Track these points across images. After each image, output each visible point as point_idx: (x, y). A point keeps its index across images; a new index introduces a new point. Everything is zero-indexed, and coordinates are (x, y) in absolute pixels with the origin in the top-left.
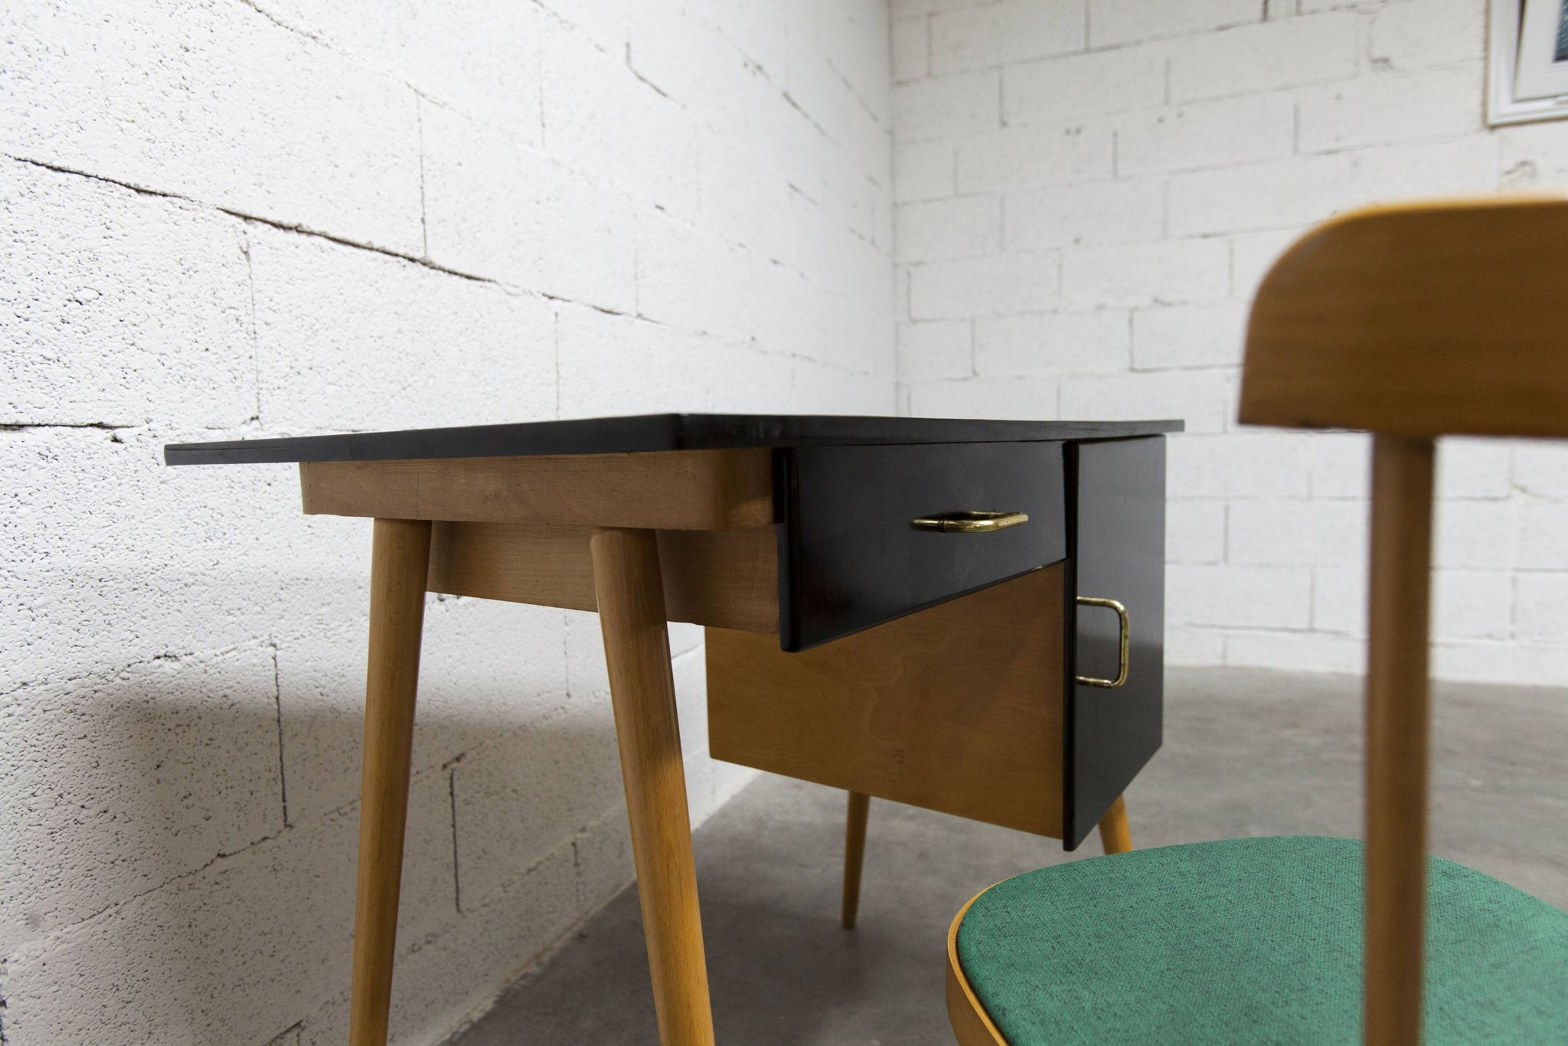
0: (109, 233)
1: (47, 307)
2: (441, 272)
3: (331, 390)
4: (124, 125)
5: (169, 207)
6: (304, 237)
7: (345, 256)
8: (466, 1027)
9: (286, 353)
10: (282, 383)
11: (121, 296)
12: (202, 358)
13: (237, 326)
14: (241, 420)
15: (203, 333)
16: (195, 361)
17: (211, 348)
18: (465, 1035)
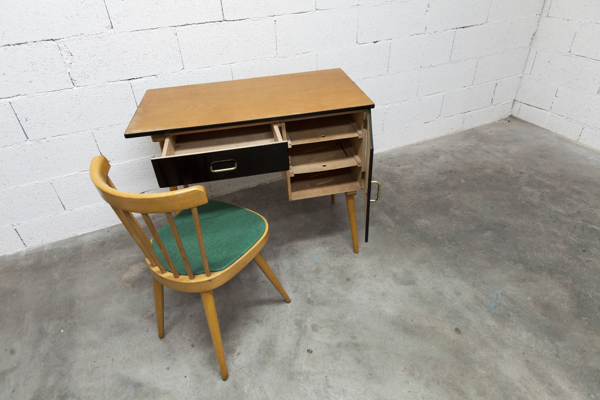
0: (148, 40)
1: (141, 57)
2: (230, 22)
3: (200, 60)
4: (147, 17)
5: (158, 30)
6: (190, 26)
7: (200, 27)
8: (248, 188)
9: (188, 54)
10: (188, 60)
11: (152, 51)
12: (170, 59)
13: (176, 51)
14: (180, 70)
15: (169, 54)
16: (168, 60)
17: (172, 57)
18: (246, 189)
